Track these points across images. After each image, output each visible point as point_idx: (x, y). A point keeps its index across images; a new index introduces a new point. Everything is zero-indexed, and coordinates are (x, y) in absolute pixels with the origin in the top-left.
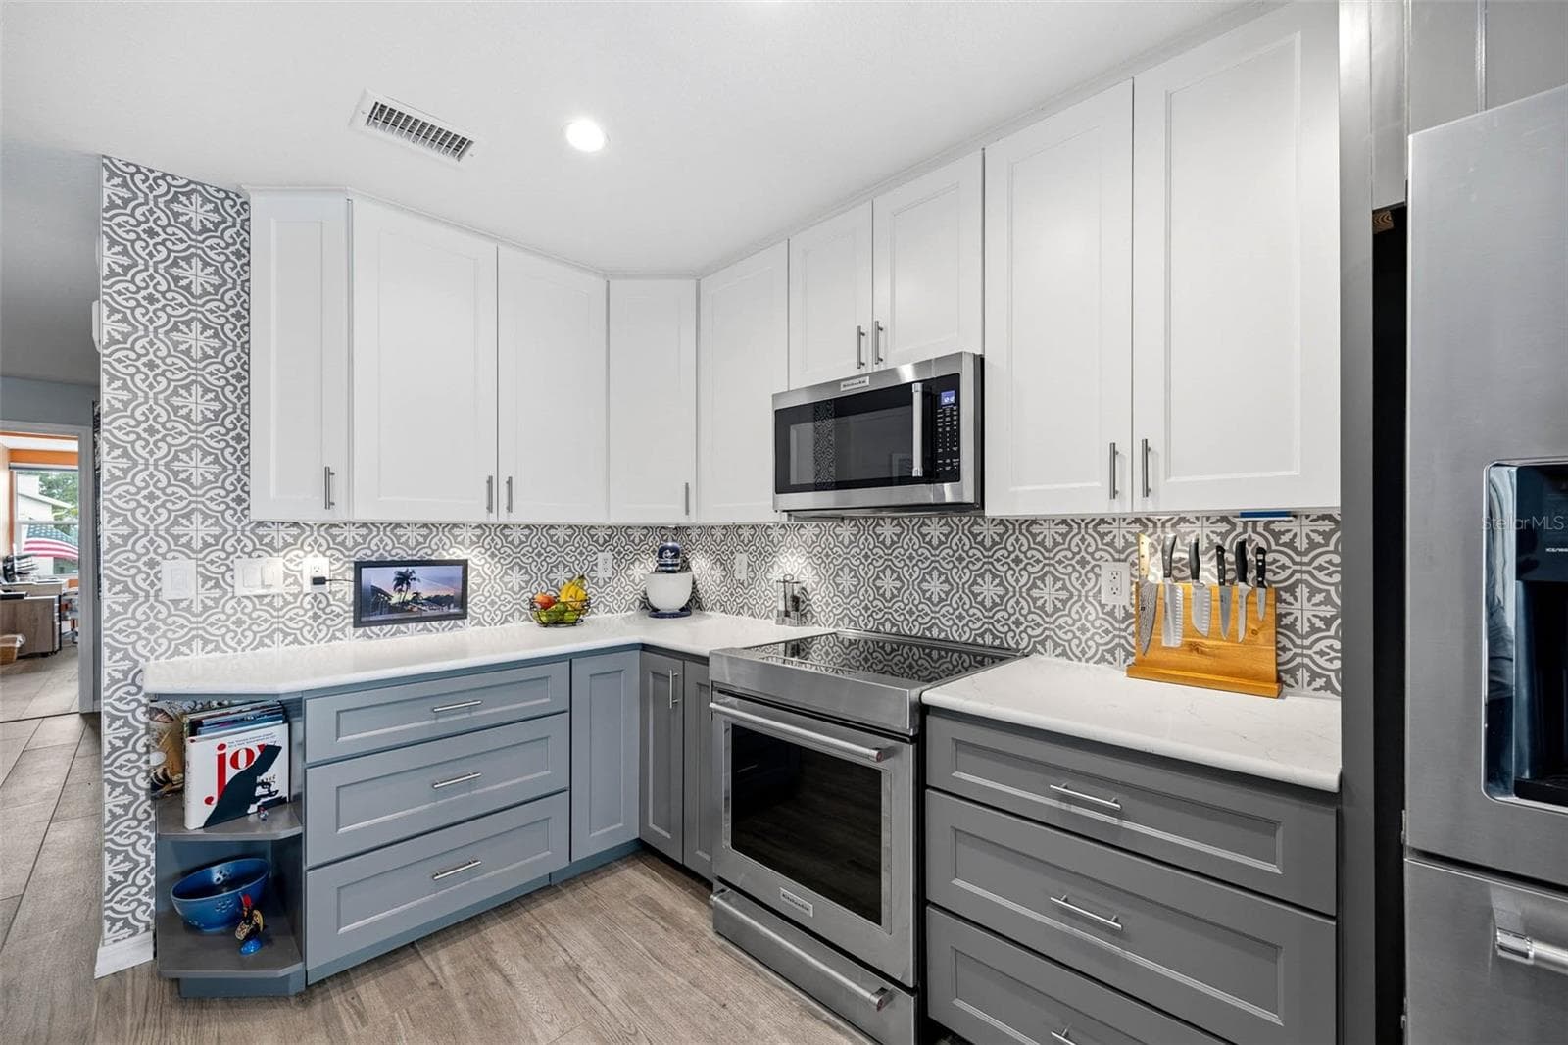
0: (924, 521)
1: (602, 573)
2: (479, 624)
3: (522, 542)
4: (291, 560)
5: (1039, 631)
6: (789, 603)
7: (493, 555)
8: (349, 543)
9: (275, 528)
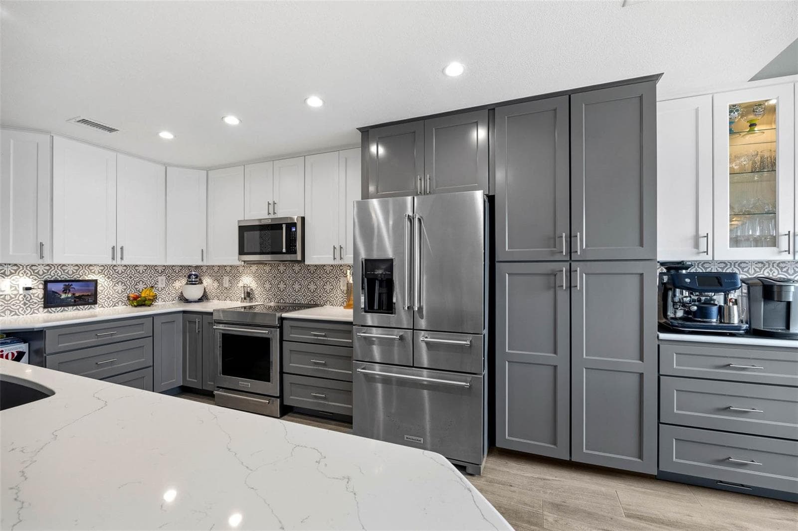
1: (160, 285)
2: (102, 307)
3: (122, 272)
4: (13, 280)
5: (325, 298)
6: (246, 294)
7: (109, 278)
8: (41, 273)
9: (6, 266)
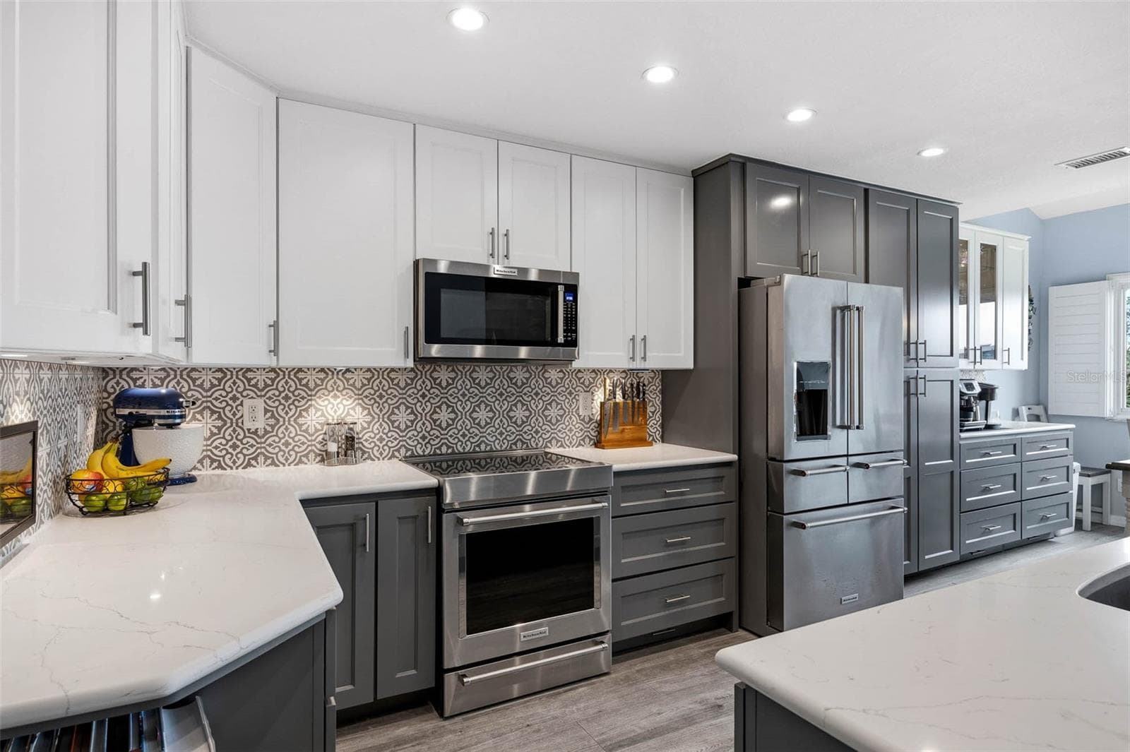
0: (474, 368)
5: (548, 435)
